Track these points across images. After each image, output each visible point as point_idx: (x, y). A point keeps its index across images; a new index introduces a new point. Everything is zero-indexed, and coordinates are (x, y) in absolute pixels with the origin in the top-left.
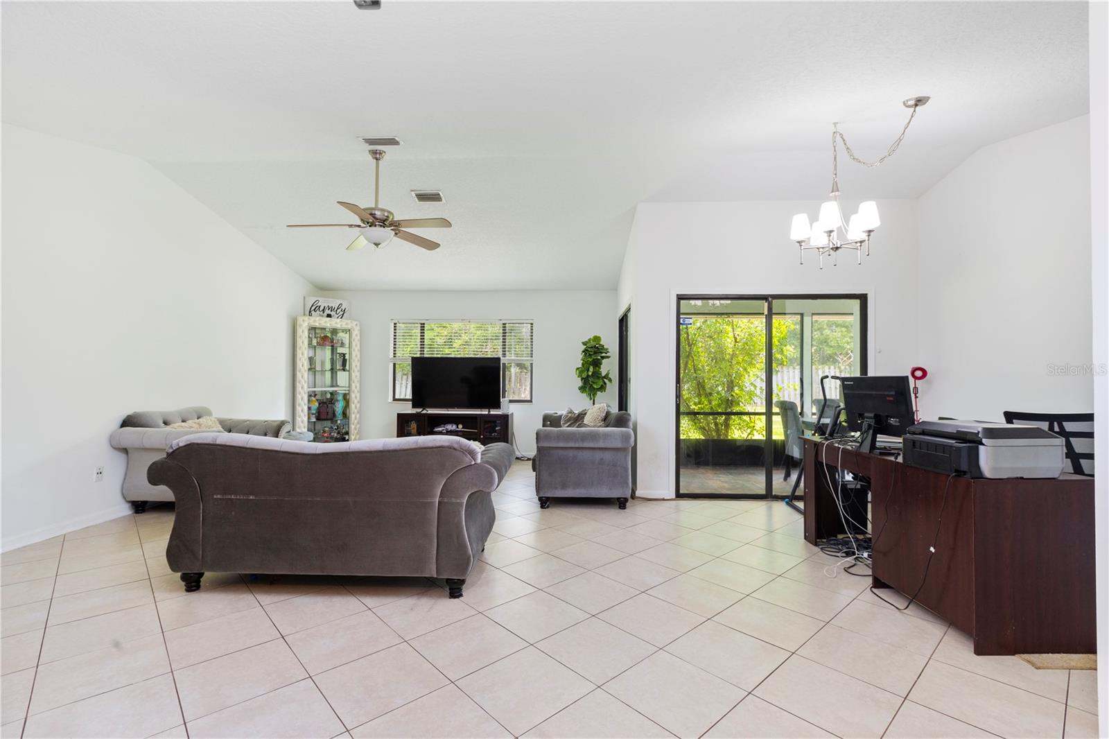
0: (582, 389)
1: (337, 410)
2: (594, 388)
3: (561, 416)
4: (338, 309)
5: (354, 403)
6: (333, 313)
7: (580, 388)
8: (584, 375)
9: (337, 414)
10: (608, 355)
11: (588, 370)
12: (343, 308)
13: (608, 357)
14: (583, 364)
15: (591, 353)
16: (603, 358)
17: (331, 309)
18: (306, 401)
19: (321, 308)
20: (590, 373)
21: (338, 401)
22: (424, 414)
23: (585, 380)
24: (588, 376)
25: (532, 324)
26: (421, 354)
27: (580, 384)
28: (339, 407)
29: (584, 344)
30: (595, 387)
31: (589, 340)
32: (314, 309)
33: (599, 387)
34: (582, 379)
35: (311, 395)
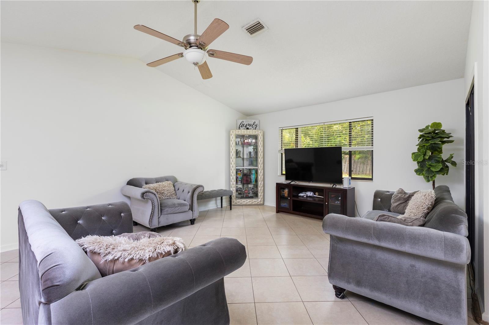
0: (418, 172)
1: (252, 179)
2: (432, 172)
3: (392, 194)
4: (253, 125)
5: (260, 176)
6: (250, 128)
7: (416, 171)
8: (421, 159)
9: (252, 181)
10: (450, 139)
11: (425, 155)
12: (256, 124)
13: (451, 142)
14: (419, 149)
15: (428, 139)
16: (444, 142)
17: (250, 125)
18: (235, 174)
19: (245, 125)
20: (427, 157)
21: (252, 174)
22: (292, 185)
23: (422, 164)
24: (424, 160)
25: (372, 120)
26: (296, 147)
27: (416, 167)
28: (253, 177)
29: (420, 131)
30: (433, 170)
31: (427, 127)
32: (241, 126)
33: (438, 170)
34: (418, 163)
35: (237, 171)
